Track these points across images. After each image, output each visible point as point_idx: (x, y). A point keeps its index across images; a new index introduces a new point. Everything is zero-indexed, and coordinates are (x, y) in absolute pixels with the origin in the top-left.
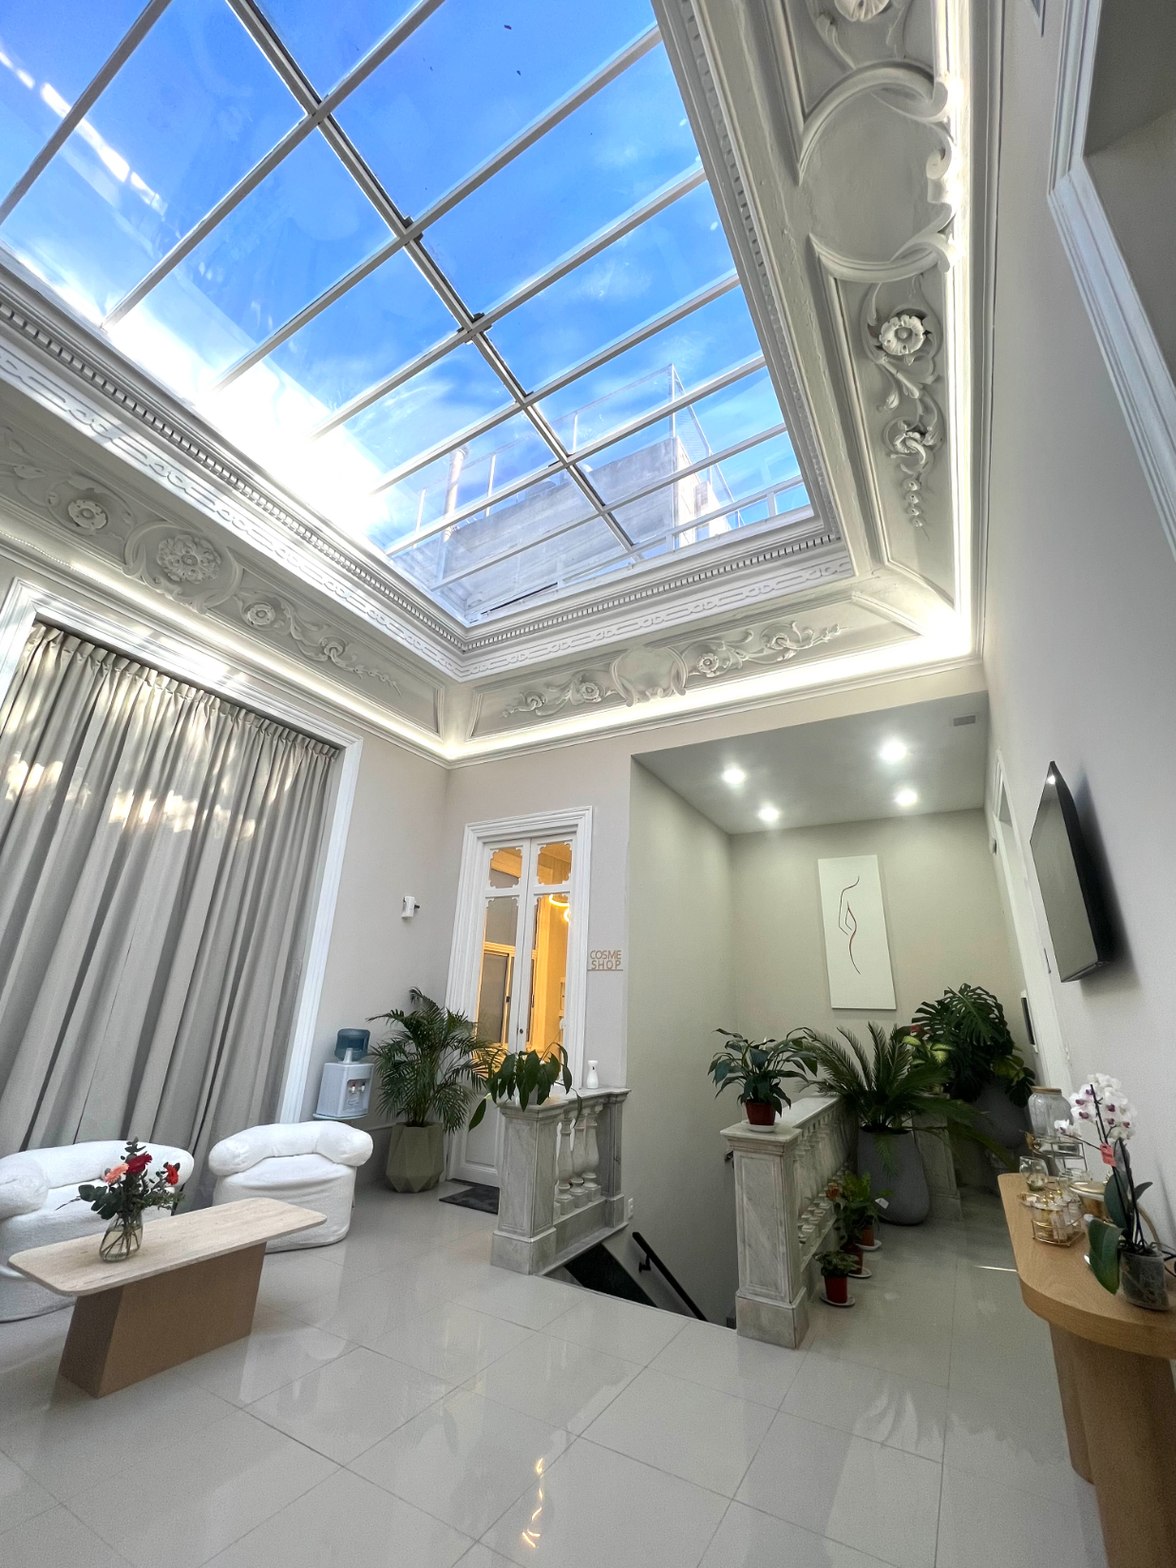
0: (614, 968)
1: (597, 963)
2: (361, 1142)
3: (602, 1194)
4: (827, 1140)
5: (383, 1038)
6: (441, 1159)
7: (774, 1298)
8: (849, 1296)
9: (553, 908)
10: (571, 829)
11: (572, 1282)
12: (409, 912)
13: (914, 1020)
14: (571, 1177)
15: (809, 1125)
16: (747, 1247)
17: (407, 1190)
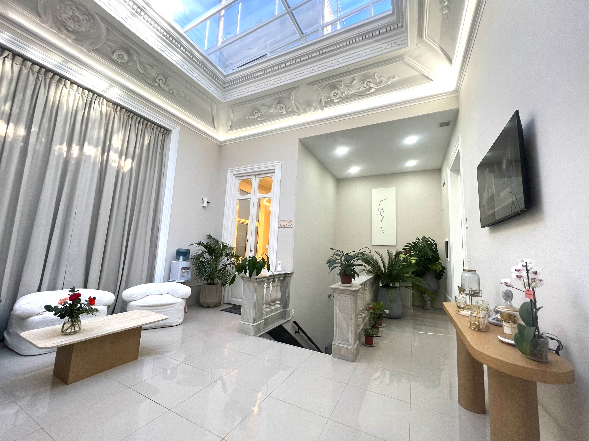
0: (289, 227)
1: (282, 225)
2: (187, 291)
3: (282, 308)
4: (368, 290)
5: (195, 252)
6: (221, 296)
7: (347, 345)
8: (374, 343)
9: (266, 206)
10: (272, 171)
11: (270, 339)
12: (205, 204)
13: (403, 249)
14: (270, 302)
15: (364, 284)
16: (338, 327)
17: (208, 307)
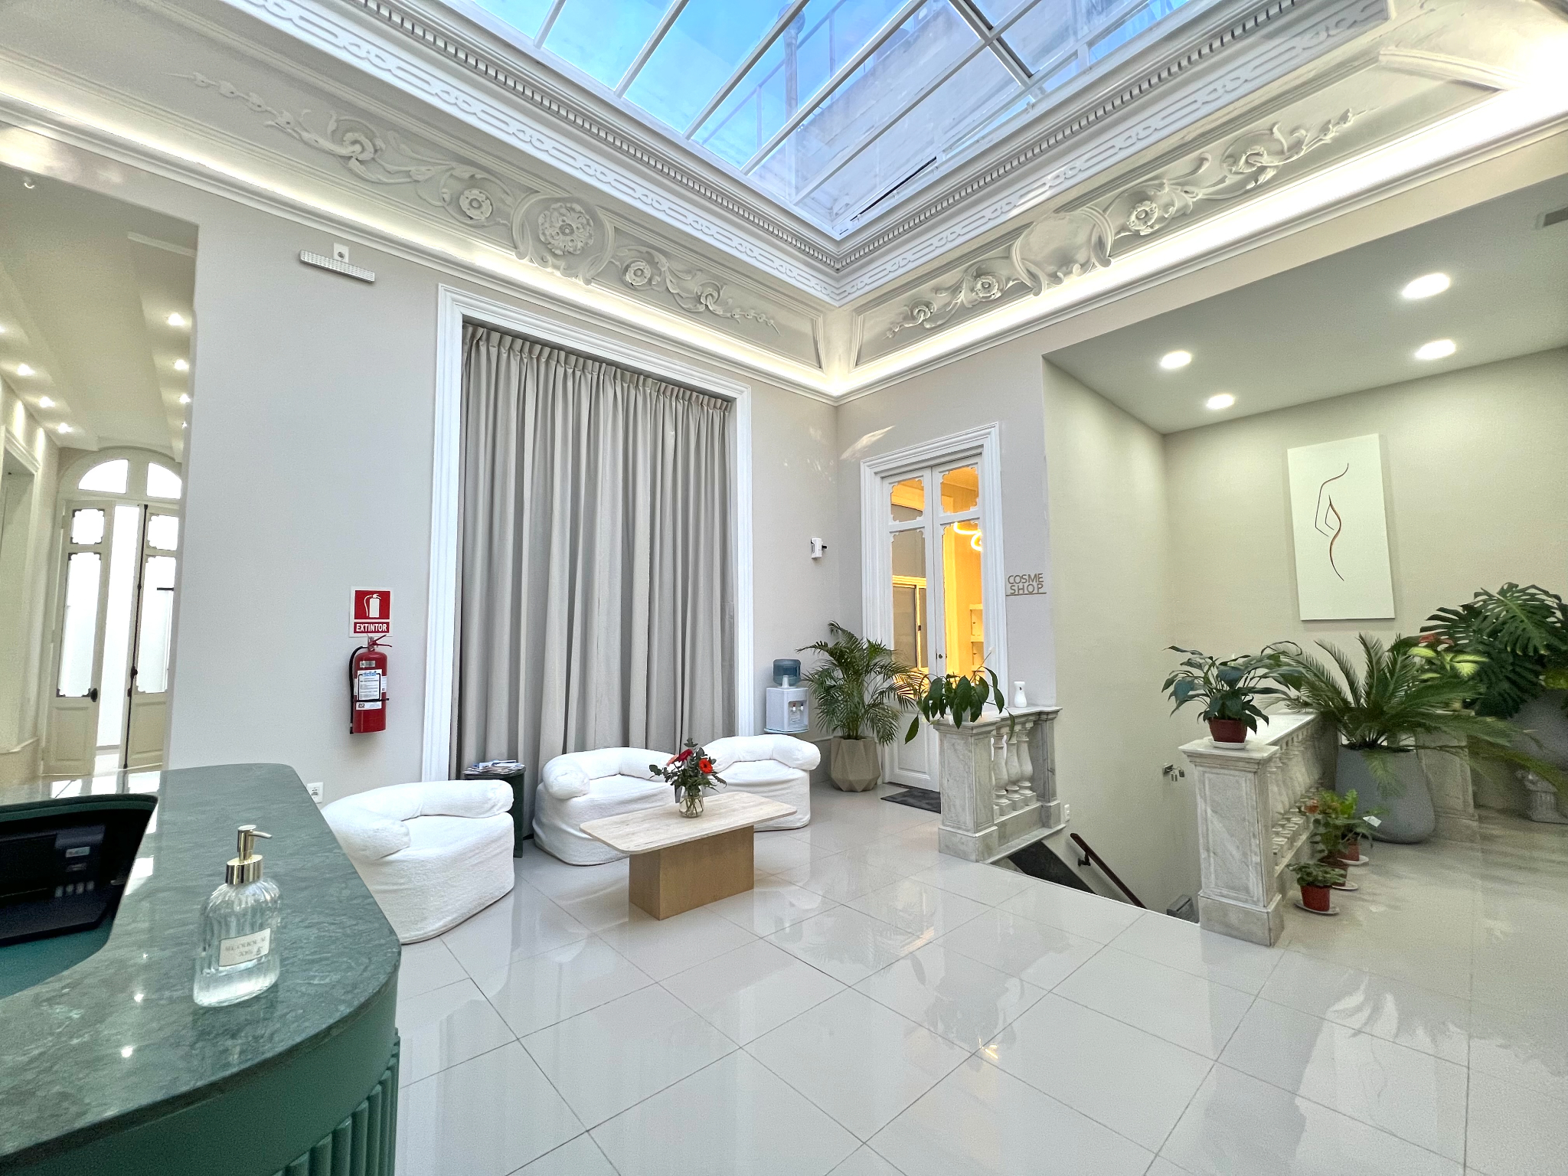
0: (1036, 591)
1: (1016, 588)
2: (811, 753)
3: (1038, 800)
4: (1300, 759)
6: (878, 768)
7: (1246, 901)
8: (1331, 905)
10: (975, 453)
11: (1016, 870)
12: (818, 553)
13: (1423, 630)
14: (1007, 785)
15: (1284, 742)
16: (1212, 854)
17: (852, 790)
